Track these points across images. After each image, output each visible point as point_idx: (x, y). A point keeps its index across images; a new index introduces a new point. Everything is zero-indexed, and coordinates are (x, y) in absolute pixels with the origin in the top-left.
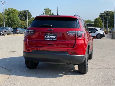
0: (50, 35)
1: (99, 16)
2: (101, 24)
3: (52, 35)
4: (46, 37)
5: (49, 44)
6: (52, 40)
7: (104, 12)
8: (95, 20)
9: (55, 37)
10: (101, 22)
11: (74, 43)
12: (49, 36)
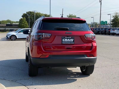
0: (68, 39)
1: (22, 16)
2: (27, 25)
3: (70, 39)
4: (63, 40)
5: (67, 48)
6: (70, 43)
7: (27, 13)
8: (20, 20)
9: (73, 40)
10: (26, 23)
11: (91, 45)
12: (66, 40)
